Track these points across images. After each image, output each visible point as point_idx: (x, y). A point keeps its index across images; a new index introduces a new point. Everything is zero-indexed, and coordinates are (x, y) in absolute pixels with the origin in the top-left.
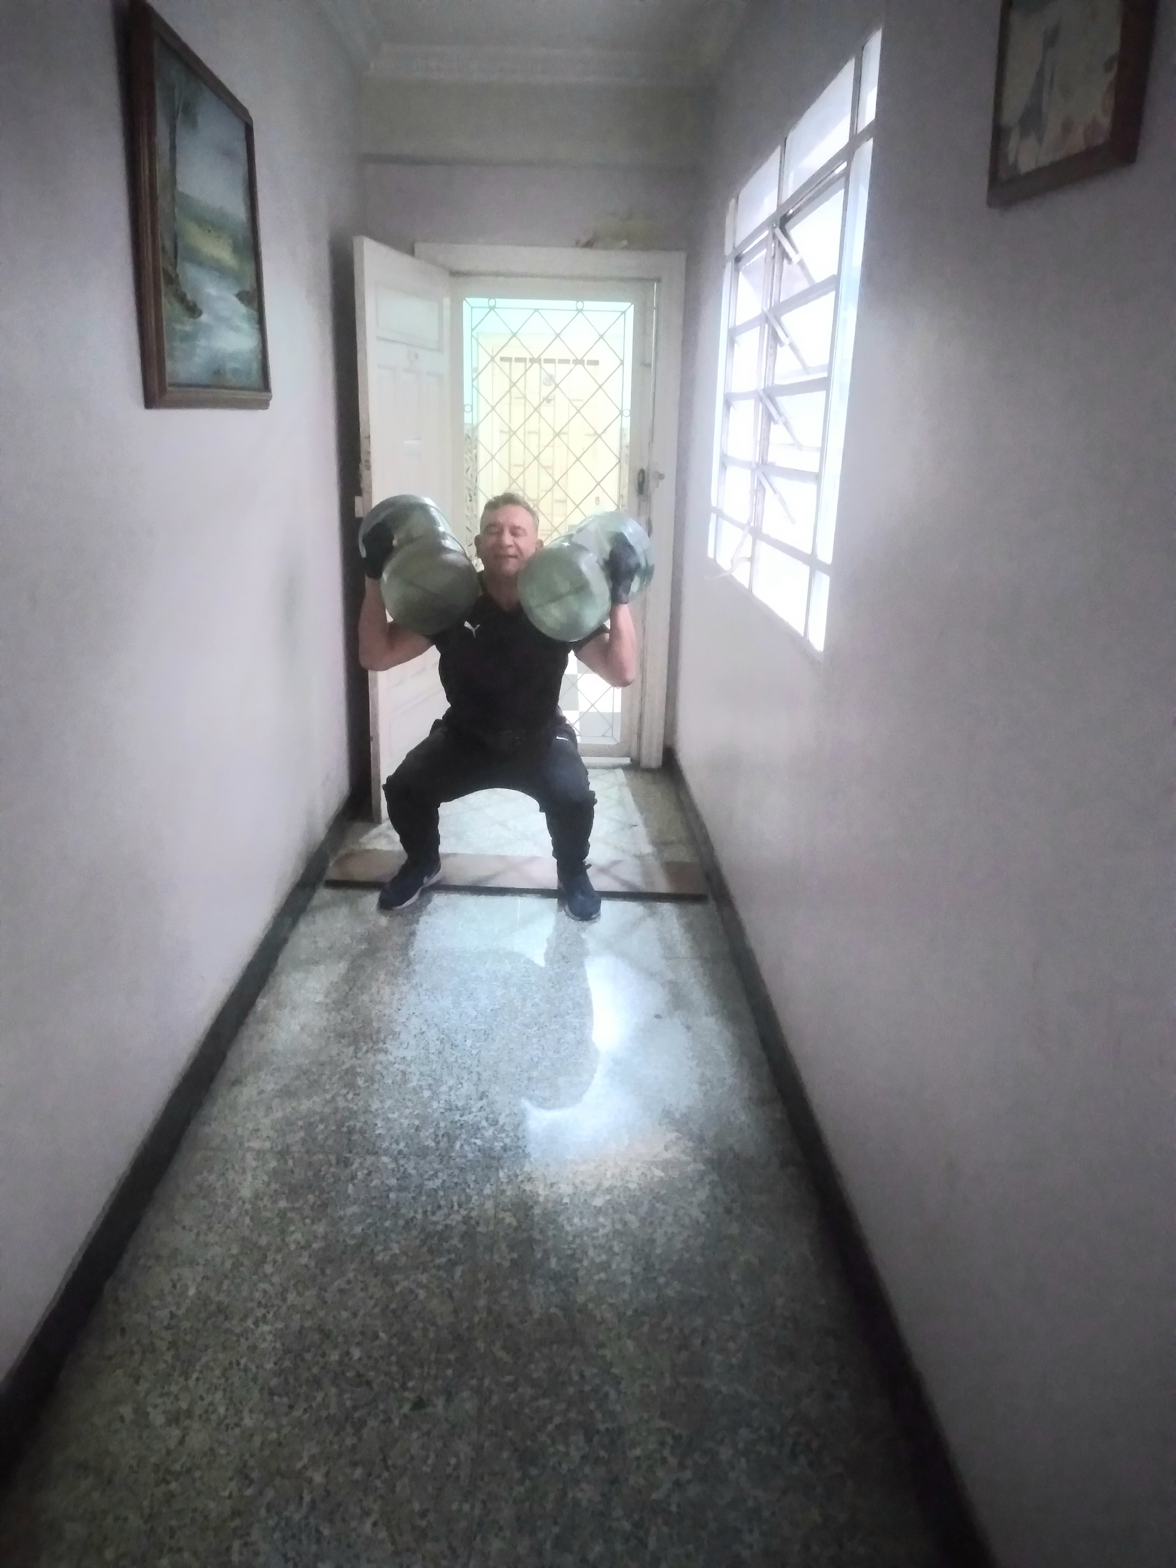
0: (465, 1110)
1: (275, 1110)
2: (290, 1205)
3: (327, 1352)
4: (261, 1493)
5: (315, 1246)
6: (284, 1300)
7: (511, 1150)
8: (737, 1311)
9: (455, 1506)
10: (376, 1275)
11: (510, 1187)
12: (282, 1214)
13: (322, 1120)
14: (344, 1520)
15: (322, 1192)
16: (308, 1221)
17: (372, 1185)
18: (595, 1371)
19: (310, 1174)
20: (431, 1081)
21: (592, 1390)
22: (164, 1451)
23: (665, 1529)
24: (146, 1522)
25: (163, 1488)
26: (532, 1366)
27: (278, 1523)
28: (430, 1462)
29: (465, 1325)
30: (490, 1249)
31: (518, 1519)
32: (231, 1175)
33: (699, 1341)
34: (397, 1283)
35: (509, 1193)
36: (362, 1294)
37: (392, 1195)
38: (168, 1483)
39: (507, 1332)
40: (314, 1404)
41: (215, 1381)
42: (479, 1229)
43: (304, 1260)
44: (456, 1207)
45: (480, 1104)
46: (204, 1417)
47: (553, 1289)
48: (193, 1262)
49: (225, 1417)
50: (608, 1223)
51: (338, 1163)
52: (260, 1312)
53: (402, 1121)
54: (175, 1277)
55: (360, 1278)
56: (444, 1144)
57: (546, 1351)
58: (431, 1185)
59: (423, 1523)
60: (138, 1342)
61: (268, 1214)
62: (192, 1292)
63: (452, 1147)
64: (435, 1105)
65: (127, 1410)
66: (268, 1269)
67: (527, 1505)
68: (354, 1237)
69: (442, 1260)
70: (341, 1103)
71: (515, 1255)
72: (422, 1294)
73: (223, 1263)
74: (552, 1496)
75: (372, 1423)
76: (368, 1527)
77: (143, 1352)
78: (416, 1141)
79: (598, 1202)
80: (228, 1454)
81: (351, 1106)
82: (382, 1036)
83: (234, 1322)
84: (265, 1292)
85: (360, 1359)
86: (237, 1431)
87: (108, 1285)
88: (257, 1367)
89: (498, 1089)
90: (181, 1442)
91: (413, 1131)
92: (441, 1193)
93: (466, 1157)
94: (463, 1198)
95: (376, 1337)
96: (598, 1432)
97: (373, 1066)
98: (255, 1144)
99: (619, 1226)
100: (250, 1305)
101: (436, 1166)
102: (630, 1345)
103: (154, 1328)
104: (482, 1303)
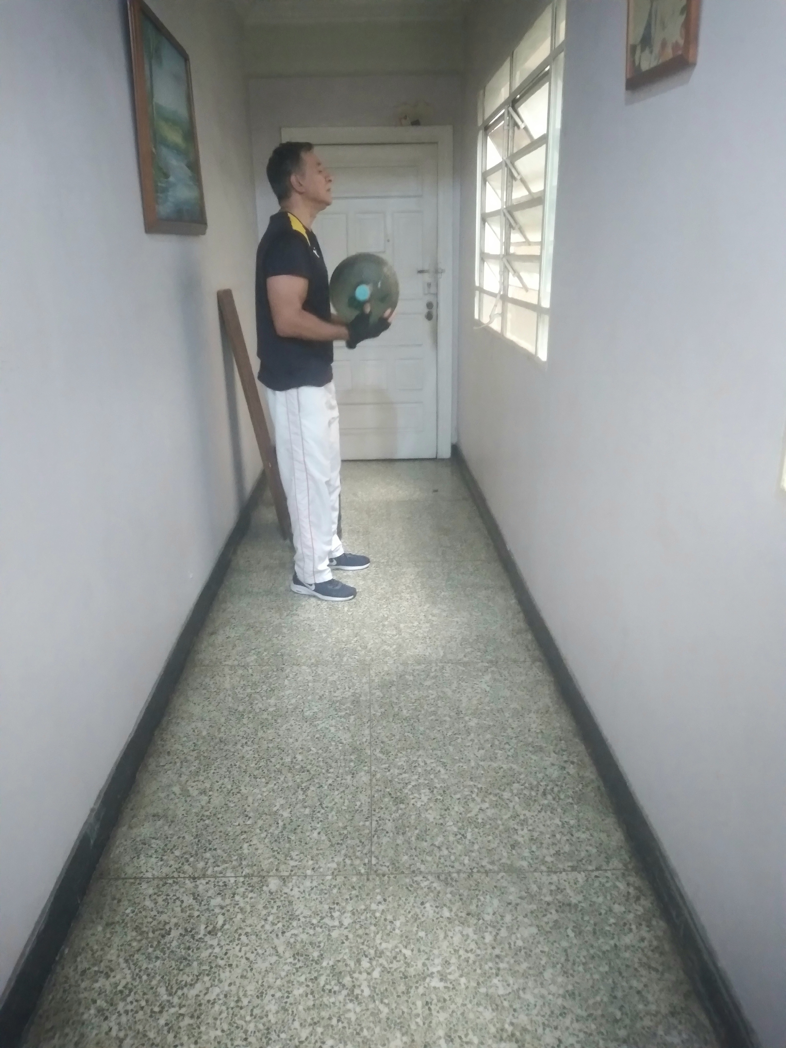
0: (347, 643)
1: (237, 646)
2: (254, 691)
3: (284, 758)
4: (256, 823)
5: (271, 709)
6: (257, 735)
7: (375, 660)
8: (509, 730)
9: (361, 823)
10: (306, 722)
11: (377, 678)
12: (250, 696)
13: (265, 650)
14: (302, 832)
15: (271, 684)
16: (264, 698)
17: (299, 679)
18: (433, 761)
19: (262, 676)
20: (325, 629)
21: (432, 769)
22: (200, 807)
23: (476, 830)
24: (194, 838)
25: (202, 823)
26: (398, 760)
27: (267, 835)
28: (345, 804)
29: (358, 743)
30: (369, 708)
31: (396, 827)
32: (217, 678)
33: (489, 745)
34: (318, 725)
35: (376, 681)
36: (299, 731)
37: (310, 684)
38: (204, 821)
39: (382, 745)
40: (279, 781)
41: (223, 773)
42: (361, 698)
43: (265, 716)
44: (347, 689)
45: (355, 639)
46: (220, 790)
47: (406, 724)
48: (202, 719)
49: (232, 790)
50: (435, 693)
51: (277, 670)
52: (244, 741)
53: (312, 649)
54: (194, 727)
55: (297, 723)
56: (337, 658)
57: (404, 753)
58: (331, 679)
59: (345, 832)
60: (177, 758)
61: (242, 696)
62: (204, 733)
63: (342, 660)
64: (330, 640)
65: (176, 789)
66: (245, 721)
67: (400, 821)
68: (292, 704)
69: (343, 713)
70: (275, 641)
71: (383, 710)
72: (333, 730)
73: (219, 720)
74: (413, 817)
75: (312, 788)
76: (315, 834)
77: (181, 762)
78: (321, 658)
79: (428, 683)
80: (236, 806)
81: (281, 642)
82: (295, 607)
83: (230, 746)
84: (245, 731)
85: (302, 760)
86: (239, 795)
87: (156, 733)
88: (246, 766)
89: (365, 631)
90: (209, 802)
91: (319, 653)
92: (338, 683)
93: (350, 665)
94: (351, 684)
95: (311, 750)
96: (436, 787)
97: (291, 622)
98: (229, 663)
99: (441, 695)
100: (238, 738)
101: (334, 669)
102: (451, 748)
103: (185, 751)
104: (367, 732)
